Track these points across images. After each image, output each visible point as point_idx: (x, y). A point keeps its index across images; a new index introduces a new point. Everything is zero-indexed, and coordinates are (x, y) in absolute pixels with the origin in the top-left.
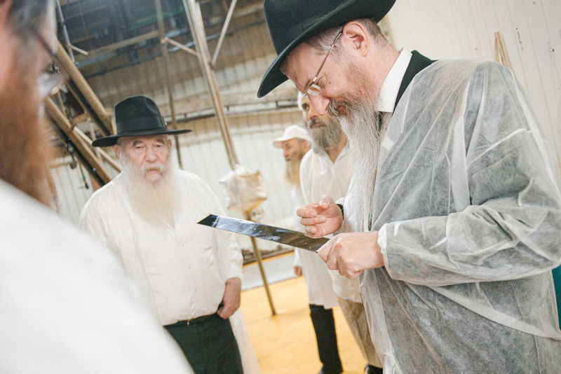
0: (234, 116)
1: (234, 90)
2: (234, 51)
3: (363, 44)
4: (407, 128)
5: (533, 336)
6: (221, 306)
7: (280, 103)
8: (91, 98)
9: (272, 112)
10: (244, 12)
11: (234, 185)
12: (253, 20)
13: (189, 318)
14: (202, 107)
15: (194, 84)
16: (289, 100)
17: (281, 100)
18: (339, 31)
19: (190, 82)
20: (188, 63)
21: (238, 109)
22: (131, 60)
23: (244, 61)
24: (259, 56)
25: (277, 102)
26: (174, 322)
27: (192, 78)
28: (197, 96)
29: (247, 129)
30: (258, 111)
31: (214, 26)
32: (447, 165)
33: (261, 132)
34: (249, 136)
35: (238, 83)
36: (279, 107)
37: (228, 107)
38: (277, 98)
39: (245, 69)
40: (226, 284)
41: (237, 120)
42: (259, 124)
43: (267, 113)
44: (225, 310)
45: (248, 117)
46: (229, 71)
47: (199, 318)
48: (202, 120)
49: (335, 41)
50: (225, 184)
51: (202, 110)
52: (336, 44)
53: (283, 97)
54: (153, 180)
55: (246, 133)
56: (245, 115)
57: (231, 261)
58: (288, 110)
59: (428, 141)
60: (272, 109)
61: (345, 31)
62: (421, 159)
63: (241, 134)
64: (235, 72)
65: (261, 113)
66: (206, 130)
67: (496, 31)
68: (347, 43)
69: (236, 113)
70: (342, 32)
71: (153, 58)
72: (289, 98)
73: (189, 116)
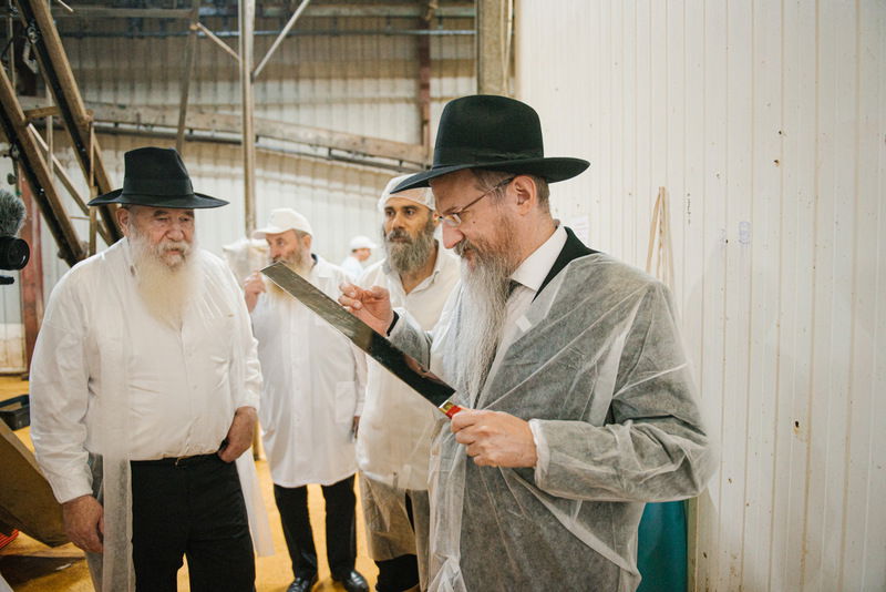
0: (264, 151)
1: (273, 115)
2: (287, 60)
3: (526, 202)
4: (552, 316)
5: (619, 568)
6: (225, 444)
7: (334, 152)
8: (70, 89)
9: (319, 160)
10: (316, 12)
11: (243, 258)
12: (327, 26)
13: (180, 455)
14: (219, 125)
15: (215, 89)
16: (349, 152)
17: (337, 149)
18: (509, 177)
19: (211, 84)
20: (215, 58)
21: (271, 143)
22: (131, 29)
23: (297, 78)
24: (321, 78)
25: (330, 149)
26: (160, 458)
27: (215, 80)
28: (216, 108)
29: (276, 175)
30: (299, 154)
31: (268, 18)
32: (594, 374)
33: (298, 185)
34: (277, 185)
35: (281, 106)
36: (331, 157)
37: (257, 138)
38: (333, 144)
39: (297, 90)
40: (236, 414)
41: (265, 157)
42: (297, 172)
43: (313, 159)
44: (230, 450)
45: (283, 157)
46: (272, 86)
47: (194, 457)
48: (215, 145)
49: (500, 185)
50: (232, 254)
51: (217, 131)
52: (500, 188)
53: (342, 145)
54: (173, 263)
55: (275, 180)
56: (280, 154)
57: (247, 383)
58: (344, 164)
59: (579, 342)
60: (322, 157)
61: (515, 181)
62: (565, 358)
63: (266, 180)
64: (281, 89)
65: (303, 157)
66: (216, 159)
67: (661, 186)
68: (511, 192)
69: (267, 149)
70: (511, 180)
71: (164, 37)
72: (349, 148)
73: (196, 133)
